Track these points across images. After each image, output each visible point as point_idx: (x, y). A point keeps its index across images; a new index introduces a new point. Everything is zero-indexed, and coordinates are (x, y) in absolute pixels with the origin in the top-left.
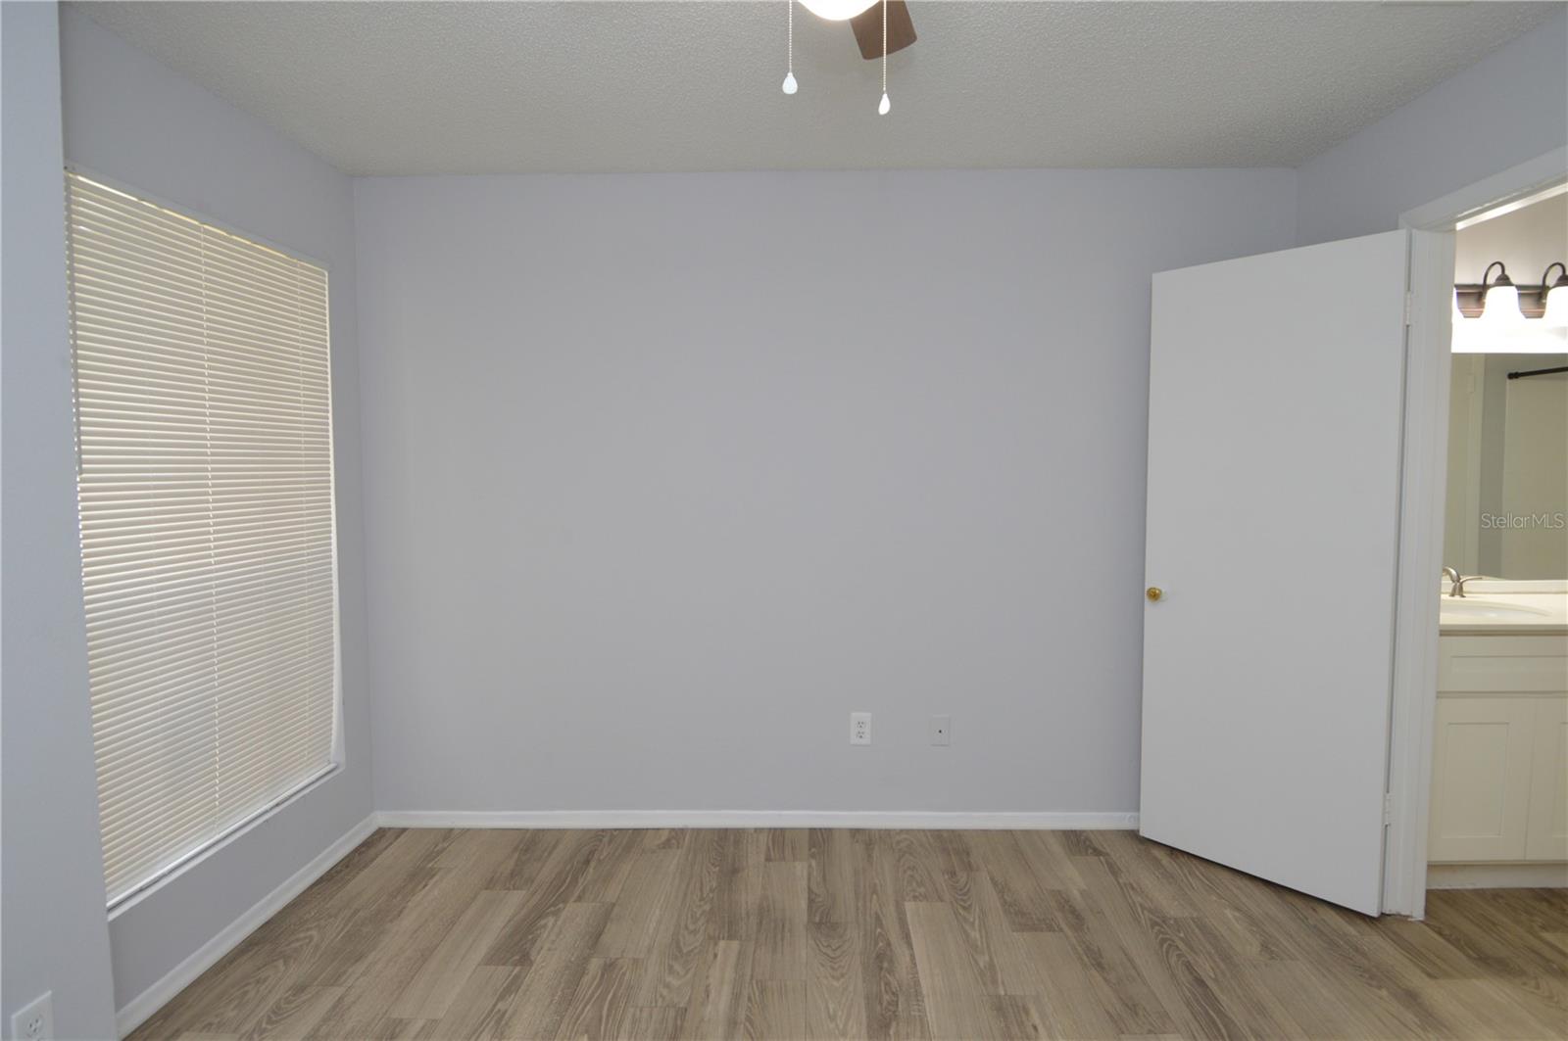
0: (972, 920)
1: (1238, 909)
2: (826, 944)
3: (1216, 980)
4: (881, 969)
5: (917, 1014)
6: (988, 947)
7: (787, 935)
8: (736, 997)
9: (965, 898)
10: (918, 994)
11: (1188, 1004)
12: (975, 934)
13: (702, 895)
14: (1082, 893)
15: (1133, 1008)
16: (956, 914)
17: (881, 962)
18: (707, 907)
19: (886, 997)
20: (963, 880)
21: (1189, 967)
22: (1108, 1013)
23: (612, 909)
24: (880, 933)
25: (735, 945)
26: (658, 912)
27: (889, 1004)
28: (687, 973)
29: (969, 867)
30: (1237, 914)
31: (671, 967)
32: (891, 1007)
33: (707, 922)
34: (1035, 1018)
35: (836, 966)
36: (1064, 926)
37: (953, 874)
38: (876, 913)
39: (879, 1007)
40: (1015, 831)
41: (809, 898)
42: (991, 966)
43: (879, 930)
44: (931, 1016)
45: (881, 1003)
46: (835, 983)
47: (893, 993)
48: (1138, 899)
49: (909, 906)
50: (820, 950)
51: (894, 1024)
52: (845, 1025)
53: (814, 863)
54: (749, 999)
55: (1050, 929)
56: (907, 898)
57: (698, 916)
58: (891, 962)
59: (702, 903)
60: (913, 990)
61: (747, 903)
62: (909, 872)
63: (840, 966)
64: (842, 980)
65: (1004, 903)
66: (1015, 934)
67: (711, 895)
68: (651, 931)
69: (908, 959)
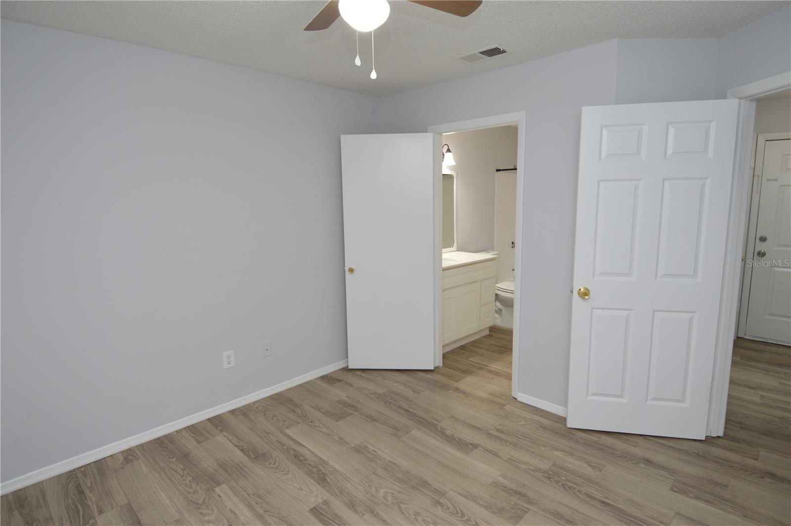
0: (317, 425)
1: (398, 382)
2: (267, 464)
3: (410, 408)
4: (301, 460)
5: (331, 469)
6: (334, 433)
7: (246, 469)
8: (250, 506)
9: (307, 418)
10: (324, 462)
11: (410, 419)
12: (324, 430)
13: (180, 474)
14: (346, 397)
15: (395, 428)
16: (310, 425)
17: (299, 458)
18: (189, 478)
19: (314, 470)
20: (300, 412)
21: (399, 407)
22: (390, 433)
23: (131, 506)
24: (287, 448)
25: (224, 486)
26: (163, 495)
27: (318, 471)
28: (212, 510)
29: (298, 406)
30: (399, 384)
31: (201, 513)
32: (319, 473)
33: (197, 484)
34: (371, 447)
35: (282, 470)
36: (351, 412)
37: (294, 411)
38: (277, 441)
39: (315, 475)
40: (302, 384)
41: (239, 449)
42: (341, 438)
43: (285, 447)
44: (337, 467)
45: (315, 473)
46: (289, 476)
47: (315, 467)
48: (366, 392)
49: (288, 431)
50: (269, 468)
51: (327, 477)
52: (309, 489)
53: (225, 434)
54: (257, 503)
55: (348, 415)
56: (284, 429)
57: (189, 484)
58: (303, 456)
59: (185, 478)
60: (321, 462)
61: (209, 466)
62: (275, 418)
63: (283, 469)
64: (290, 474)
65: (324, 413)
66: (338, 423)
67: (186, 472)
68: (169, 504)
69: (308, 451)
